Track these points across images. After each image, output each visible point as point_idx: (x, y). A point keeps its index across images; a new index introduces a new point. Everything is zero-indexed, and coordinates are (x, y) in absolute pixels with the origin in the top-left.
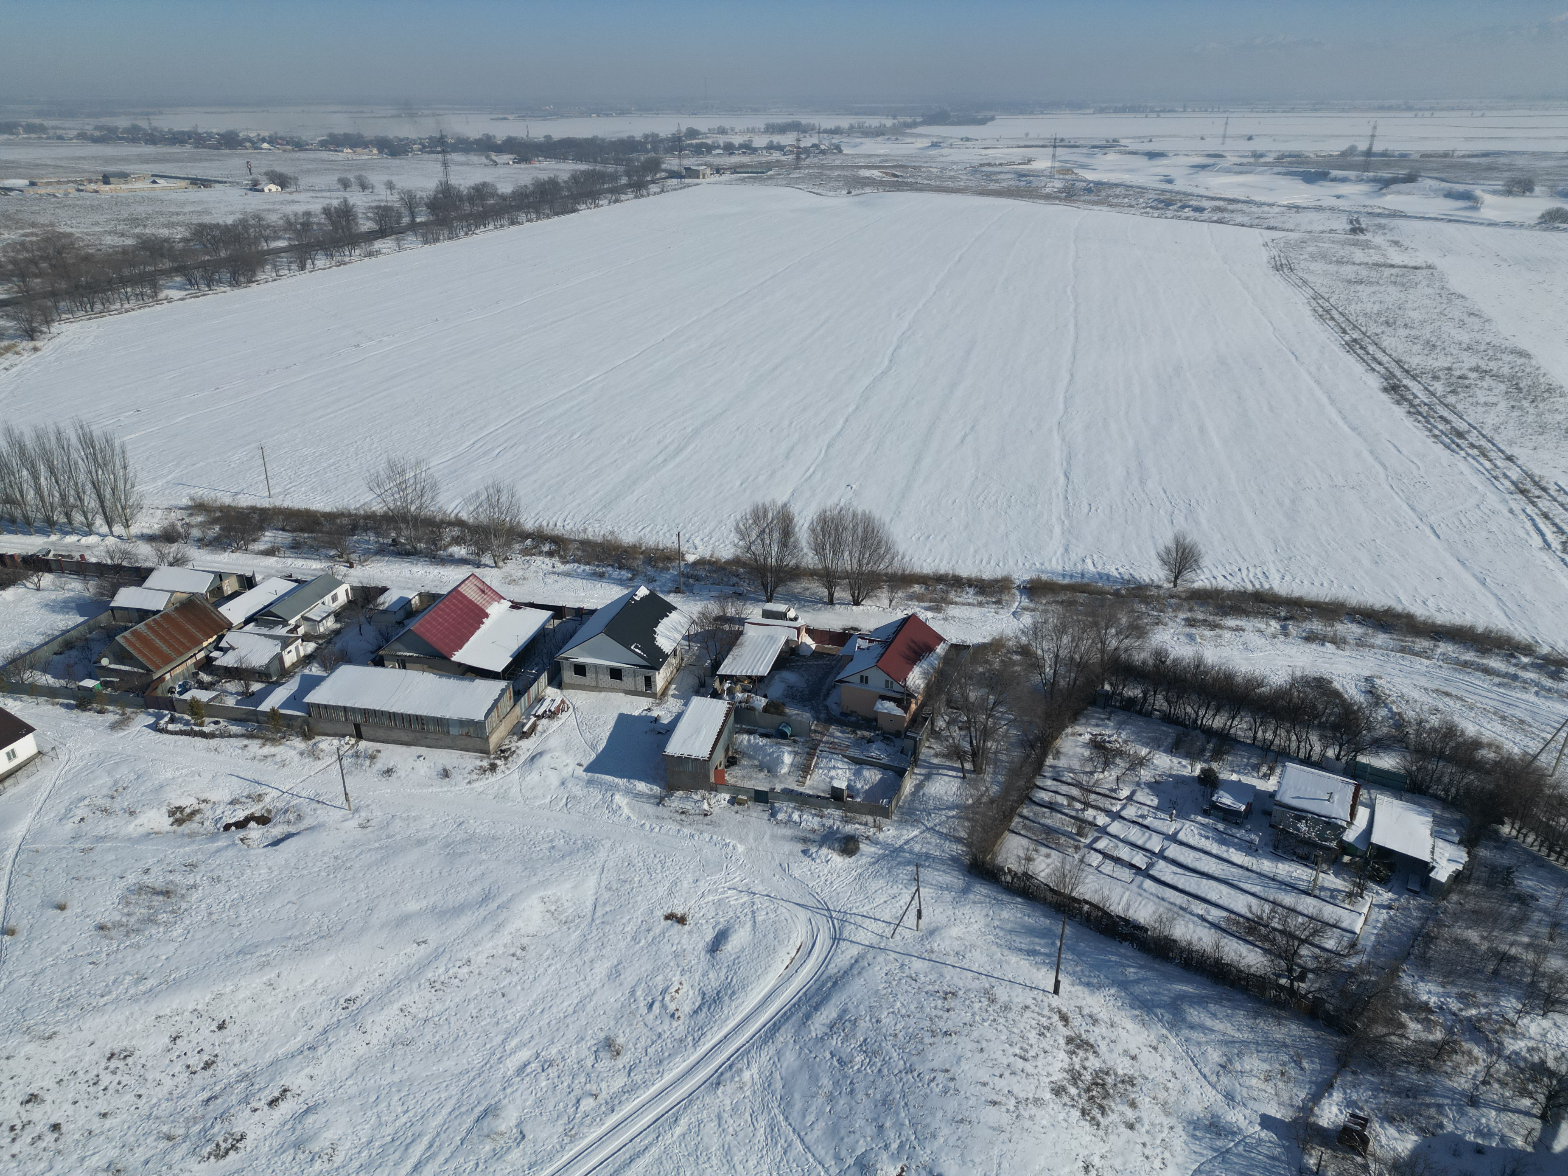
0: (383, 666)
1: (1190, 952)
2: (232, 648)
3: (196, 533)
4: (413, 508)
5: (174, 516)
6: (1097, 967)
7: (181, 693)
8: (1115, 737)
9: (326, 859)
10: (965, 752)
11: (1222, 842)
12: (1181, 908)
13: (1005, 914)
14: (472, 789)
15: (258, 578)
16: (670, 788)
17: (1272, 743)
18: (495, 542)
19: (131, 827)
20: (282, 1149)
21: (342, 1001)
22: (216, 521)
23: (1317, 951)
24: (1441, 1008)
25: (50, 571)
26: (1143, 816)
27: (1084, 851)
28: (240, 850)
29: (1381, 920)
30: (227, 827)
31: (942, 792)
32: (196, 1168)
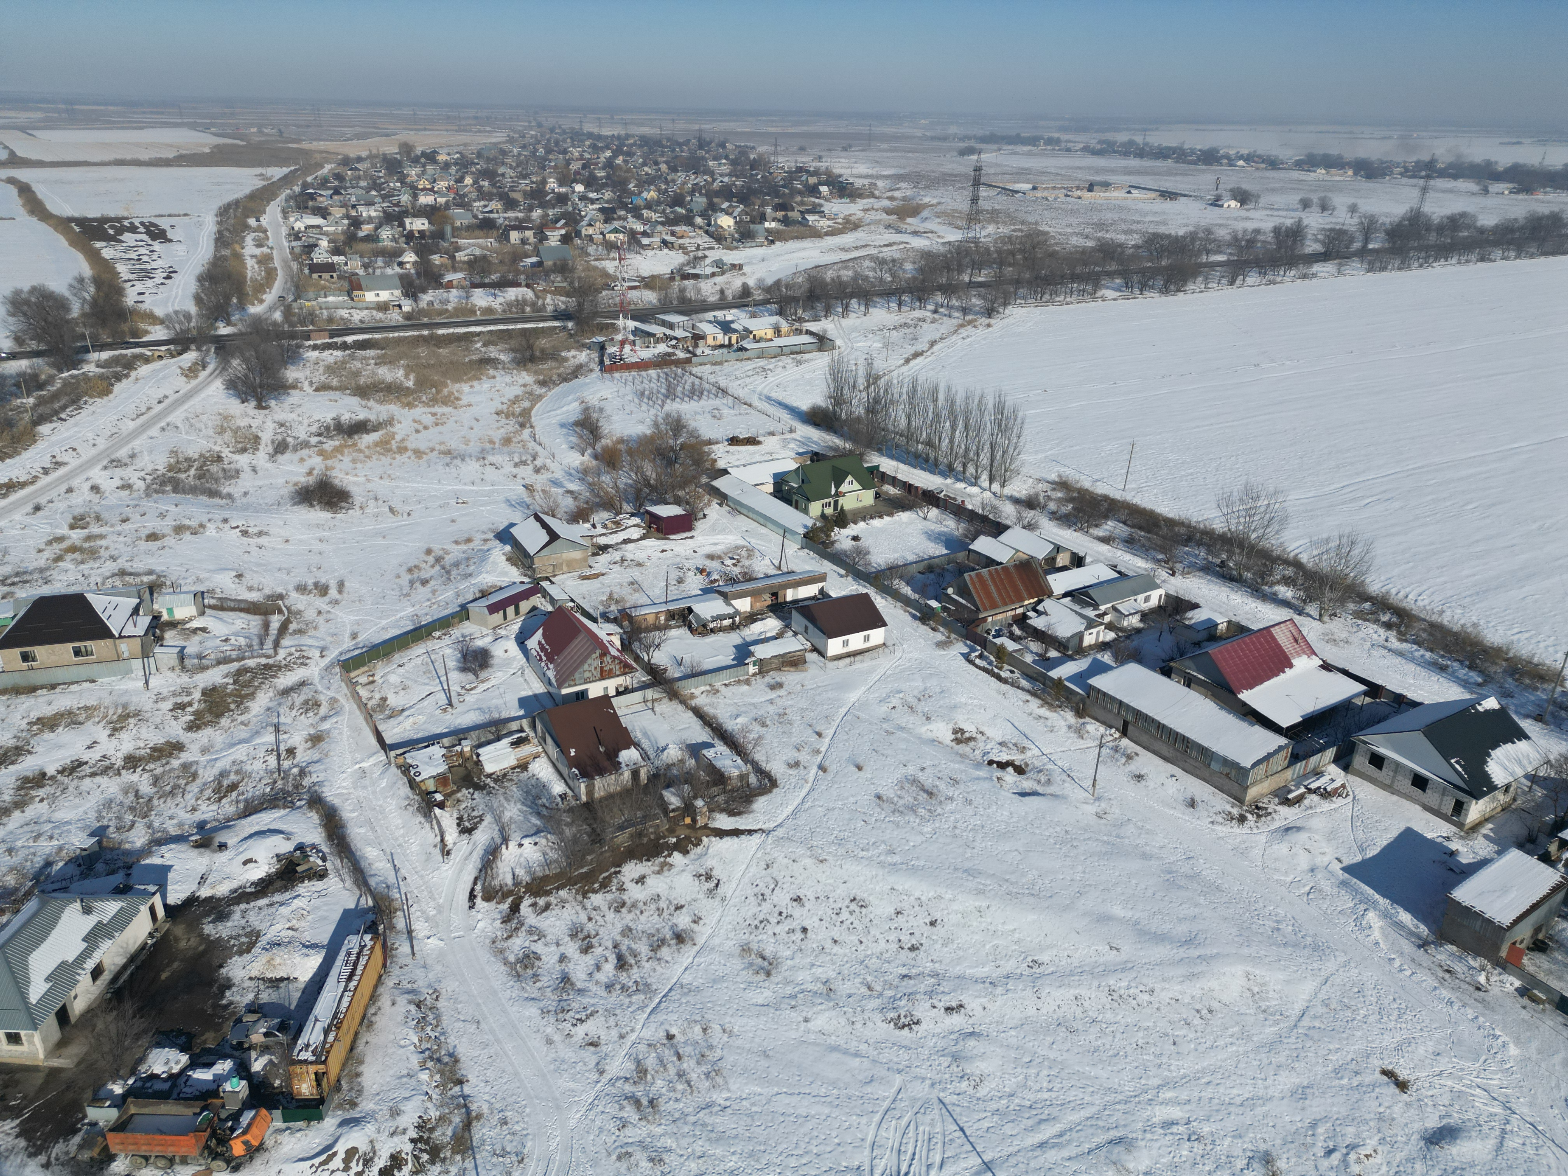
0: (1169, 676)
2: (1046, 613)
3: (1052, 506)
4: (1254, 536)
5: (1041, 487)
7: (995, 637)
9: (1058, 829)
14: (1214, 830)
15: (1088, 560)
16: (1443, 936)
18: (1328, 594)
19: (924, 729)
20: (942, 1052)
21: (1030, 959)
22: (1071, 500)
25: (937, 507)
28: (994, 787)
30: (991, 763)
32: (879, 1023)
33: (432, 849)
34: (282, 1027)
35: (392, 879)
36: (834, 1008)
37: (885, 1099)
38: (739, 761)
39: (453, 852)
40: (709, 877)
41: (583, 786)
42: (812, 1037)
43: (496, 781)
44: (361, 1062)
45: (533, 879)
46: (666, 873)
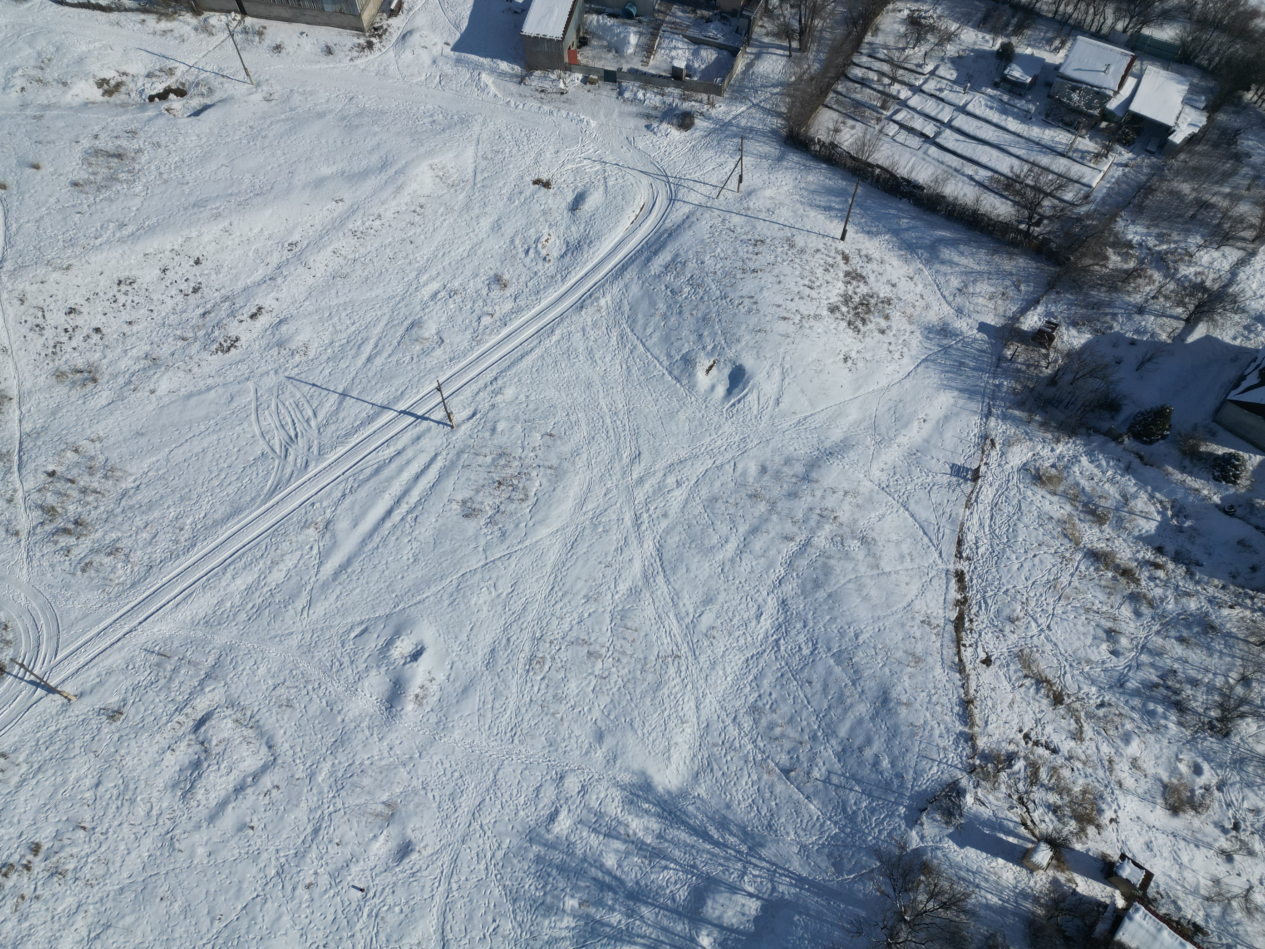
1: (955, 205)
6: (878, 219)
8: (931, 13)
10: (793, 31)
11: (1004, 110)
12: (956, 170)
13: (810, 178)
14: (355, 66)
16: (530, 67)
17: (1070, 16)
19: (69, 97)
20: (268, 347)
21: (286, 245)
23: (1056, 202)
24: (1140, 245)
26: (941, 90)
27: (884, 122)
28: (169, 120)
29: (1116, 176)
30: (151, 98)
31: (769, 70)
32: (210, 358)
36: (167, 370)
37: (250, 403)
42: (166, 400)
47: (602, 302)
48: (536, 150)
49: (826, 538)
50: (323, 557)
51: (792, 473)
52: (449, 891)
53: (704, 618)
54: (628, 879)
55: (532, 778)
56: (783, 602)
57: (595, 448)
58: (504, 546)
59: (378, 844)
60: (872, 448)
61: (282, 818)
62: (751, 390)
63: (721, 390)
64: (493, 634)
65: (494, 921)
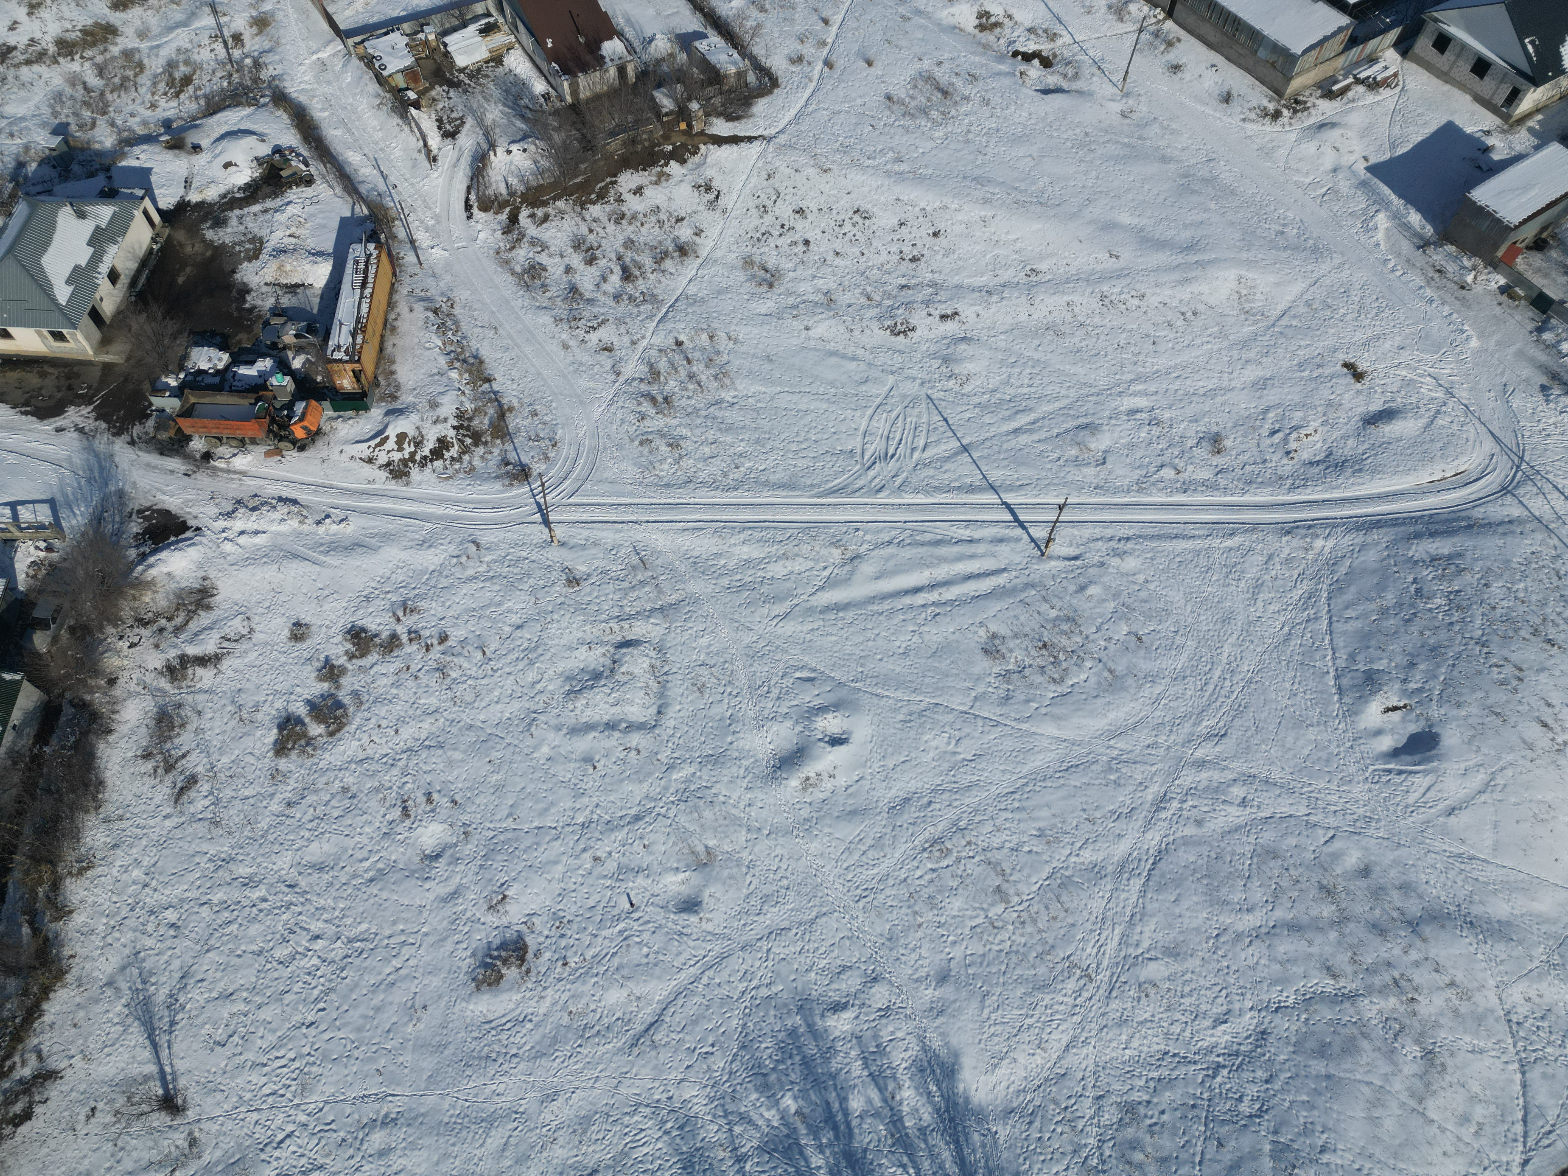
9: (1078, 131)
14: (1243, 129)
16: (1445, 237)
19: (945, 13)
20: (934, 356)
21: (1028, 268)
28: (1015, 83)
30: (1015, 54)
32: (876, 331)
33: (416, 155)
34: (310, 329)
35: (382, 187)
36: (834, 317)
37: (878, 396)
38: (736, 55)
39: (439, 158)
40: (708, 189)
41: (566, 84)
42: (812, 343)
43: (470, 76)
44: (393, 362)
45: (528, 189)
46: (664, 184)
47: (1319, 543)
48: (1378, 330)
49: (1380, 1012)
50: (830, 583)
51: (1399, 905)
52: (697, 979)
53: (1152, 965)
54: (858, 1138)
55: (848, 953)
56: (1263, 1033)
57: (1178, 689)
58: (999, 711)
59: (674, 879)
60: (1536, 963)
61: (622, 781)
62: (1426, 773)
63: (1386, 743)
64: (920, 785)
65: (713, 1045)
